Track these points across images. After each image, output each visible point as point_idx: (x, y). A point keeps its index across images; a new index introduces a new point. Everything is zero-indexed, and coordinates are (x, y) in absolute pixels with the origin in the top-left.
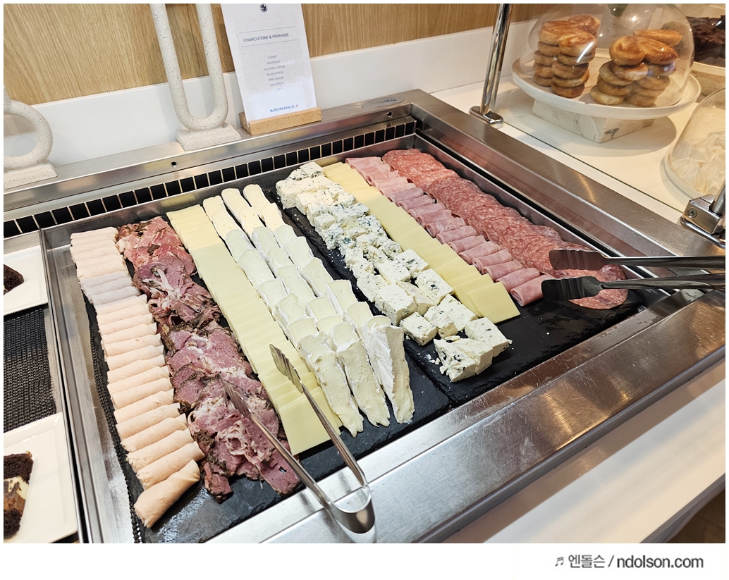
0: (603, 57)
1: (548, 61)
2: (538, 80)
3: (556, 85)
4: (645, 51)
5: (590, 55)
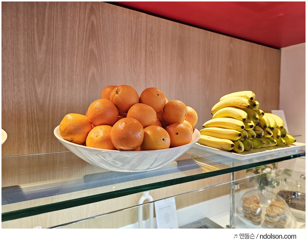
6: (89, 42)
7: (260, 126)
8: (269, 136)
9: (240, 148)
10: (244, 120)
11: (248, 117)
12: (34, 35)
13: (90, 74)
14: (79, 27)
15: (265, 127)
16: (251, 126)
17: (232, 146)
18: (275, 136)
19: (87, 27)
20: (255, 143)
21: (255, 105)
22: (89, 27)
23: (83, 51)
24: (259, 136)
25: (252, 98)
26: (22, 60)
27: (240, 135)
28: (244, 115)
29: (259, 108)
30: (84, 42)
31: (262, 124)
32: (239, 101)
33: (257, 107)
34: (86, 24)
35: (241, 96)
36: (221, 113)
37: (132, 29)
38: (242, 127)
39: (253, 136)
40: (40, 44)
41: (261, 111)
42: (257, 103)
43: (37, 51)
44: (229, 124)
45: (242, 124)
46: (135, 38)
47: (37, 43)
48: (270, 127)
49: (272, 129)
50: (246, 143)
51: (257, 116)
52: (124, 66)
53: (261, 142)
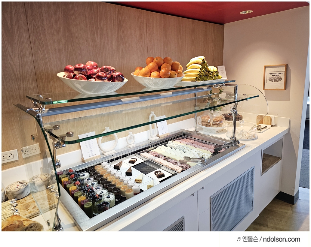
0: (212, 121)
1: (204, 122)
2: (203, 125)
3: (206, 125)
4: (218, 120)
5: (210, 121)
6: (119, 31)
7: (207, 71)
8: (211, 76)
9: (199, 80)
10: (200, 69)
11: (202, 68)
12: (94, 29)
13: (121, 50)
14: (113, 23)
15: (209, 71)
16: (203, 71)
17: (196, 79)
18: (213, 75)
19: (117, 23)
20: (205, 78)
21: (205, 62)
22: (118, 22)
23: (117, 37)
24: (206, 75)
25: (203, 59)
26: (90, 44)
27: (199, 74)
28: (200, 66)
29: (207, 64)
30: (117, 31)
31: (208, 71)
32: (198, 61)
33: (206, 63)
34: (116, 21)
35: (199, 59)
36: (191, 67)
37: (139, 21)
38: (200, 71)
39: (204, 75)
40: (97, 35)
41: (207, 65)
42: (206, 61)
43: (96, 38)
44: (195, 71)
45: (200, 70)
46: (141, 26)
47: (96, 34)
48: (211, 72)
49: (212, 72)
50: (201, 78)
51: (206, 67)
52: (136, 43)
53: (207, 78)
